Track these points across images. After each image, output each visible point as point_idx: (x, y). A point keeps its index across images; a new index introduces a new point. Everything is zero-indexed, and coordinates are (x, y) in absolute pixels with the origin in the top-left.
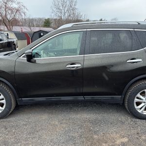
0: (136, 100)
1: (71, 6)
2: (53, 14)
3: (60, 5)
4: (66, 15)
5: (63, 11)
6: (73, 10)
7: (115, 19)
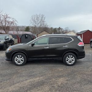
0: (67, 59)
1: (42, 20)
2: (31, 24)
3: (36, 19)
4: (39, 25)
5: (37, 22)
6: (43, 22)
7: (67, 28)
